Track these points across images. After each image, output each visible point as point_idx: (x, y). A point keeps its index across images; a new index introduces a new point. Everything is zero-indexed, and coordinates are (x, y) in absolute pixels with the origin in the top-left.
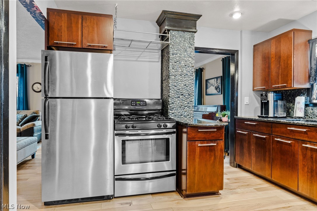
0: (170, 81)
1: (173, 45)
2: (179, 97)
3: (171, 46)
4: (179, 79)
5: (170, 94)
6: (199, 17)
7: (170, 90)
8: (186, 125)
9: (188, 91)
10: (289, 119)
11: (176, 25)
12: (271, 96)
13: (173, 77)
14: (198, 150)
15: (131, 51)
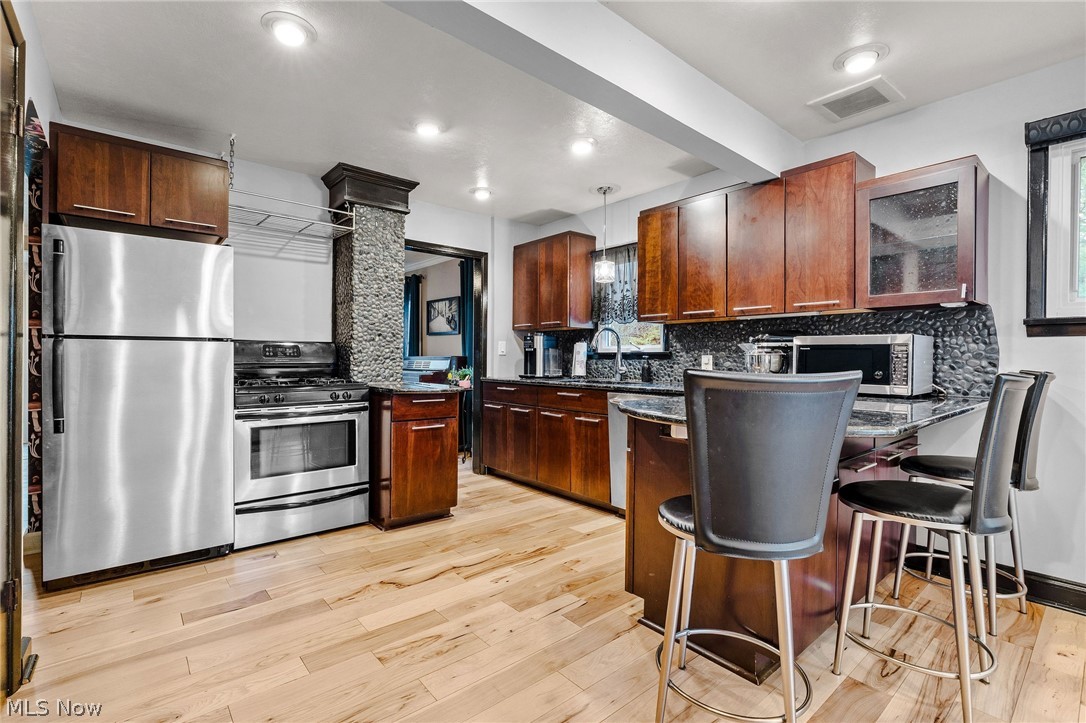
0: (354, 307)
1: (360, 234)
2: (373, 340)
3: (356, 236)
4: (373, 303)
5: (355, 332)
6: (413, 185)
7: (355, 326)
8: (388, 394)
9: (391, 327)
10: (566, 379)
11: (369, 195)
12: (539, 341)
13: (361, 299)
14: (412, 438)
15: (261, 234)
